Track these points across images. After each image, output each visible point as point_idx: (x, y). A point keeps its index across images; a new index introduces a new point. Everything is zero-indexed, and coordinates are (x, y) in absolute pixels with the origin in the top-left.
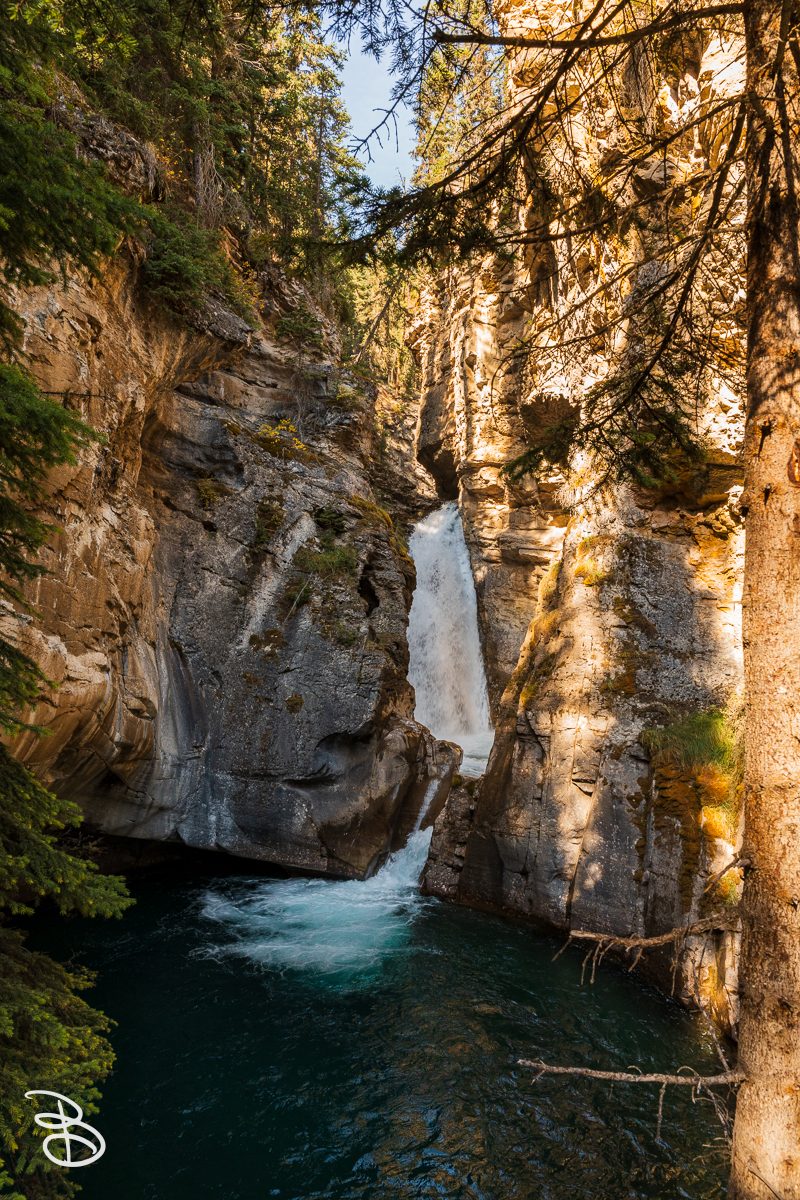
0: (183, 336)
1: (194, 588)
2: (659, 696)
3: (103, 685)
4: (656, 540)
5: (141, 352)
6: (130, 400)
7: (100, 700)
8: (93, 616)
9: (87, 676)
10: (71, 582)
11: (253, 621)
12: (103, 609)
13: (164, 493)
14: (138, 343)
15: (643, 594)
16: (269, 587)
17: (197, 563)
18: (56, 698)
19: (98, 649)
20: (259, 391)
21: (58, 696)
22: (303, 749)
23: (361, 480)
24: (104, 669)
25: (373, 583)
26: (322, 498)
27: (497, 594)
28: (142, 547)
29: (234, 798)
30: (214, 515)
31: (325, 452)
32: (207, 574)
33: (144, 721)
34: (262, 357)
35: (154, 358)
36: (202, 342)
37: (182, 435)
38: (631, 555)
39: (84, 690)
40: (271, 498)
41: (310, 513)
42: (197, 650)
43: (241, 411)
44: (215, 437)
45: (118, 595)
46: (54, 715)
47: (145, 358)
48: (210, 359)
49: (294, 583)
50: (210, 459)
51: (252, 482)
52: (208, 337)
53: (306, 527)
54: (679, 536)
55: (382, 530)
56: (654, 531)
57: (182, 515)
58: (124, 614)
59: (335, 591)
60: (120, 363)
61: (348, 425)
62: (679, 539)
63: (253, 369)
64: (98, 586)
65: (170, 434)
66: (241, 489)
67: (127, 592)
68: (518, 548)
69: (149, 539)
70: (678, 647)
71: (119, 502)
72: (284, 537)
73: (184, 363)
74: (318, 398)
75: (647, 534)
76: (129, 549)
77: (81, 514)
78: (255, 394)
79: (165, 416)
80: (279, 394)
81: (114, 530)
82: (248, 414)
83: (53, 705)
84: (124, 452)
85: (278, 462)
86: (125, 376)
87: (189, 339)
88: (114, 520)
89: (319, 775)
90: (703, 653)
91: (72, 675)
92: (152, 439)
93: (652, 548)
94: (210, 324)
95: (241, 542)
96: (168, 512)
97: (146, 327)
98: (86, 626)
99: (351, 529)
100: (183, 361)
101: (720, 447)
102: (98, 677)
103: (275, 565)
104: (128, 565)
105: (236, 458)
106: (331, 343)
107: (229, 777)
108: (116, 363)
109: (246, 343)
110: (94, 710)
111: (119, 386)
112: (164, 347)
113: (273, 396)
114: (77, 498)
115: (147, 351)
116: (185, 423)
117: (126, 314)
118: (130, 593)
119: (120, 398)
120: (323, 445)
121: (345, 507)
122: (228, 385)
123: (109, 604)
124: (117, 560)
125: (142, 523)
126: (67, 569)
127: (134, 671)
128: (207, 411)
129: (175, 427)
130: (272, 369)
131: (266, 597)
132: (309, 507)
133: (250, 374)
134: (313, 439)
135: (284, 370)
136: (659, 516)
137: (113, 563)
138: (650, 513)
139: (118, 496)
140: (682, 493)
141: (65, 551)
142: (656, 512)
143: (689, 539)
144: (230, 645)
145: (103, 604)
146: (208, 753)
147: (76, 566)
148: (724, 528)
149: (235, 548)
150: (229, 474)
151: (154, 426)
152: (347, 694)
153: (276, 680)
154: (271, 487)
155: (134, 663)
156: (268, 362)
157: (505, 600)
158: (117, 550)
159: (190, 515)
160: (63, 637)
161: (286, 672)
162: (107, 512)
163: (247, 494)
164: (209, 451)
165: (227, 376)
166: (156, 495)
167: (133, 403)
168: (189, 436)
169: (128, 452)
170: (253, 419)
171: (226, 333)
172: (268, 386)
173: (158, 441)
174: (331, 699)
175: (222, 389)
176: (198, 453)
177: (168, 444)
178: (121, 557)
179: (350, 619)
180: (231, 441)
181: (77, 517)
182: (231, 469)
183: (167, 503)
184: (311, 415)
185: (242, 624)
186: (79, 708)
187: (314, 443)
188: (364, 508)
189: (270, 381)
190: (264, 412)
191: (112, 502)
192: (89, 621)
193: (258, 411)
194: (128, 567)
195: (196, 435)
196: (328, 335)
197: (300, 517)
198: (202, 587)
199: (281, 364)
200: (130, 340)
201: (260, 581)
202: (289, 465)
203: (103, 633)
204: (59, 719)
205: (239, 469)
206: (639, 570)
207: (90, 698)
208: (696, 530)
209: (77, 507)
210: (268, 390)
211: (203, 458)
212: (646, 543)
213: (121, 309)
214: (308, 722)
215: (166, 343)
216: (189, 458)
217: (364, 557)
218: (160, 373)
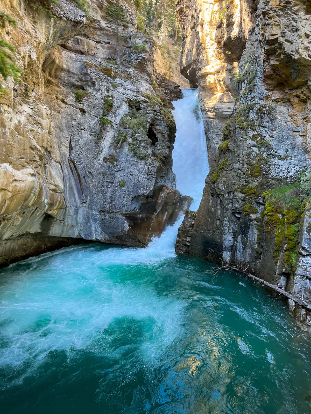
0: (52, 20)
1: (78, 138)
2: (270, 176)
3: (33, 182)
4: (274, 105)
5: (31, 31)
6: (28, 55)
7: (33, 188)
8: (24, 154)
9: (25, 179)
10: (11, 140)
11: (104, 150)
12: (29, 151)
13: (61, 97)
14: (29, 26)
15: (266, 131)
16: (109, 136)
17: (78, 127)
18: (10, 189)
19: (29, 167)
20: (102, 46)
21: (11, 188)
22: (126, 201)
23: (148, 85)
24: (33, 175)
25: (155, 131)
26: (131, 95)
27: (213, 132)
28: (45, 122)
29: (100, 221)
30: (84, 105)
31: (132, 73)
32: (83, 131)
33: (58, 194)
34: (101, 29)
35: (38, 33)
36: (62, 23)
37: (68, 70)
38: (261, 113)
39: (24, 184)
40: (108, 96)
41: (126, 102)
42: (82, 163)
43: (94, 56)
44: (82, 70)
45: (36, 144)
46: (11, 196)
47: (34, 33)
48: (68, 32)
49: (120, 134)
50: (81, 80)
51: (100, 89)
52: (64, 20)
53: (125, 108)
54: (284, 102)
55: (157, 108)
56: (273, 101)
57: (69, 106)
58: (40, 151)
59: (137, 136)
60: (20, 37)
61: (141, 60)
62: (284, 104)
63: (98, 35)
64: (24, 141)
65: (62, 70)
66: (95, 93)
67: (40, 142)
68: (222, 111)
69: (49, 118)
70: (280, 154)
71: (32, 103)
72: (115, 113)
73: (56, 35)
74: (127, 47)
75: (269, 103)
76: (39, 123)
77: (10, 110)
78: (100, 48)
79: (59, 61)
80: (111, 47)
81: (30, 116)
82: (97, 58)
83: (9, 191)
84: (32, 80)
85: (110, 79)
86: (24, 43)
87: (55, 22)
88: (31, 112)
89: (133, 212)
90: (292, 157)
91: (17, 179)
92: (55, 72)
93: (271, 109)
94: (64, 14)
95: (97, 117)
96: (64, 105)
97: (33, 17)
98: (21, 158)
99: (144, 108)
100: (55, 33)
101: (304, 56)
102: (30, 179)
103: (112, 126)
104: (39, 131)
105: (91, 79)
106: (132, 19)
107: (98, 213)
108: (18, 37)
109: (83, 22)
110: (31, 192)
111: (21, 49)
112: (44, 27)
113: (108, 48)
114: (6, 103)
115: (35, 30)
116: (69, 64)
117: (22, 12)
118: (42, 143)
119: (22, 54)
120: (130, 70)
121: (141, 98)
122: (88, 45)
123: (31, 148)
124: (33, 129)
125: (44, 112)
126: (8, 135)
127: (51, 174)
128: (78, 57)
129: (65, 66)
130: (107, 35)
131: (109, 140)
132: (125, 99)
133: (97, 38)
134: (126, 68)
135: (112, 35)
136: (275, 93)
137: (32, 130)
138: (271, 92)
139: (31, 100)
140: (286, 81)
141: (5, 127)
142: (274, 92)
143: (288, 104)
144: (95, 161)
145: (28, 148)
146: (89, 204)
147: (12, 133)
148: (305, 98)
149: (94, 119)
150: (89, 86)
151: (55, 67)
152: (143, 179)
153: (114, 174)
154: (108, 91)
155: (50, 171)
156: (105, 32)
157: (217, 135)
158: (33, 125)
159: (73, 106)
160: (11, 163)
161: (118, 171)
162: (26, 108)
163: (98, 95)
164: (80, 76)
165: (87, 40)
166: (57, 98)
167: (30, 56)
168: (71, 70)
169: (35, 80)
170: (99, 60)
171: (72, 17)
172: (106, 43)
173: (58, 73)
174: (136, 182)
175: (86, 47)
176: (76, 77)
177: (63, 74)
178: (35, 127)
179: (144, 148)
180: (89, 71)
181: (8, 111)
182: (90, 84)
183: (63, 101)
184: (125, 56)
185: (99, 152)
186: (23, 191)
187: (127, 69)
188: (149, 98)
189: (106, 41)
190: (105, 57)
191: (27, 103)
192: (23, 156)
193: (102, 56)
194: (39, 132)
195: (74, 69)
196: (130, 15)
197: (121, 104)
198: (81, 137)
199: (110, 32)
200: (25, 25)
201: (106, 133)
202: (115, 81)
203: (31, 160)
204: (14, 197)
205: (94, 84)
206: (265, 120)
207: (27, 187)
208: (292, 99)
209: (7, 107)
210: (106, 46)
211: (78, 80)
212: (269, 107)
213: (18, 10)
214: (128, 191)
215: (44, 25)
216: (73, 80)
217: (149, 120)
218: (43, 40)
